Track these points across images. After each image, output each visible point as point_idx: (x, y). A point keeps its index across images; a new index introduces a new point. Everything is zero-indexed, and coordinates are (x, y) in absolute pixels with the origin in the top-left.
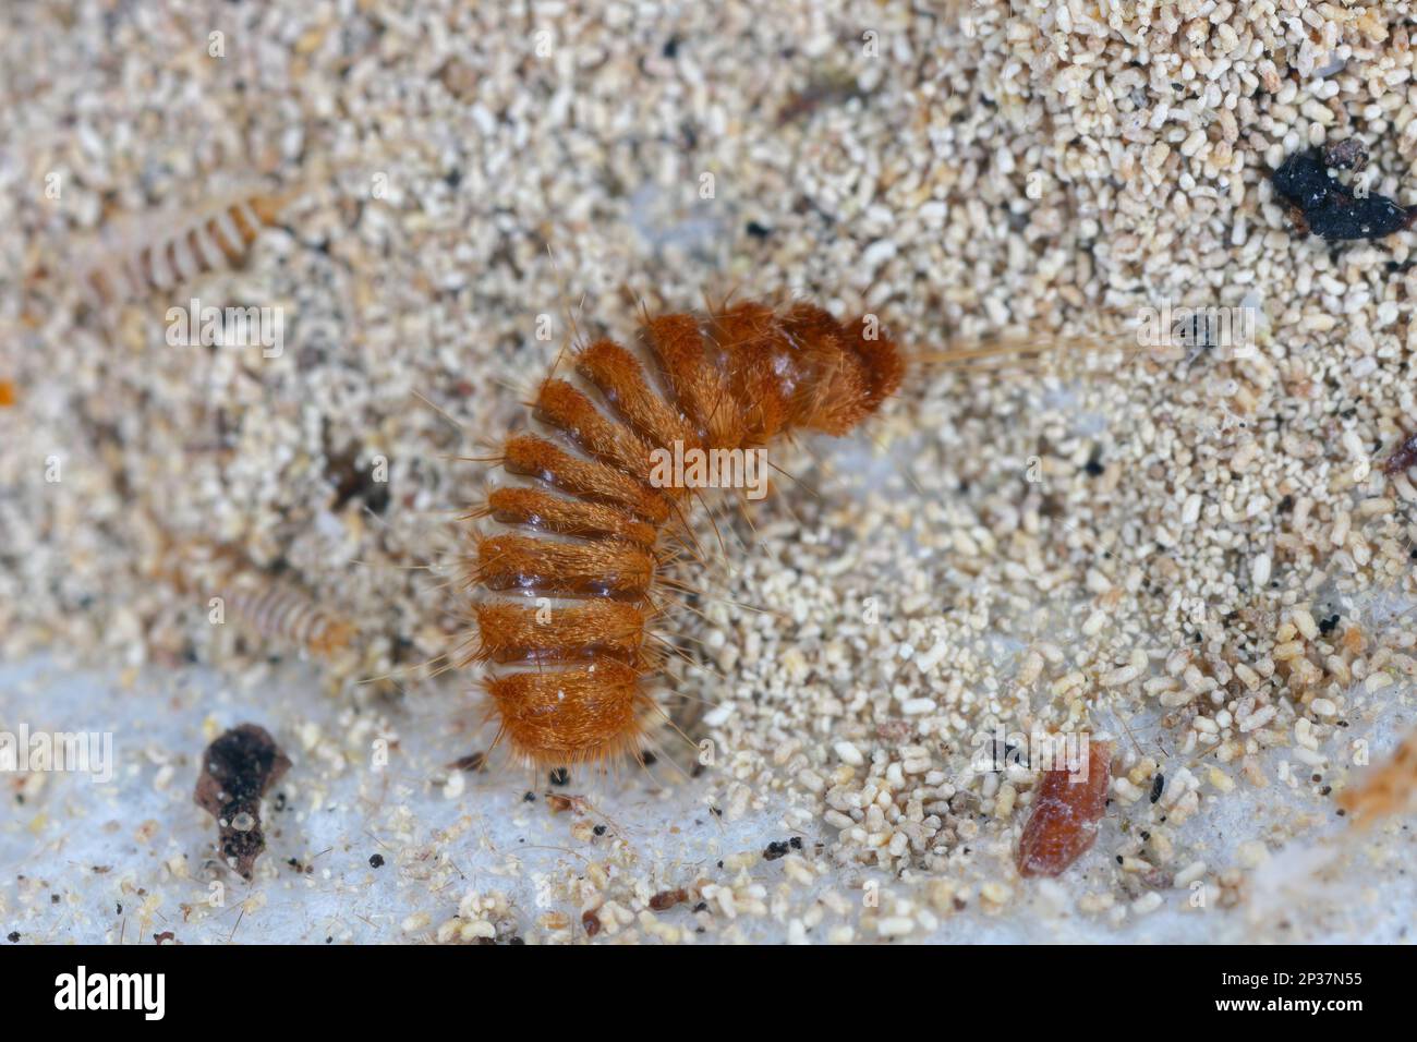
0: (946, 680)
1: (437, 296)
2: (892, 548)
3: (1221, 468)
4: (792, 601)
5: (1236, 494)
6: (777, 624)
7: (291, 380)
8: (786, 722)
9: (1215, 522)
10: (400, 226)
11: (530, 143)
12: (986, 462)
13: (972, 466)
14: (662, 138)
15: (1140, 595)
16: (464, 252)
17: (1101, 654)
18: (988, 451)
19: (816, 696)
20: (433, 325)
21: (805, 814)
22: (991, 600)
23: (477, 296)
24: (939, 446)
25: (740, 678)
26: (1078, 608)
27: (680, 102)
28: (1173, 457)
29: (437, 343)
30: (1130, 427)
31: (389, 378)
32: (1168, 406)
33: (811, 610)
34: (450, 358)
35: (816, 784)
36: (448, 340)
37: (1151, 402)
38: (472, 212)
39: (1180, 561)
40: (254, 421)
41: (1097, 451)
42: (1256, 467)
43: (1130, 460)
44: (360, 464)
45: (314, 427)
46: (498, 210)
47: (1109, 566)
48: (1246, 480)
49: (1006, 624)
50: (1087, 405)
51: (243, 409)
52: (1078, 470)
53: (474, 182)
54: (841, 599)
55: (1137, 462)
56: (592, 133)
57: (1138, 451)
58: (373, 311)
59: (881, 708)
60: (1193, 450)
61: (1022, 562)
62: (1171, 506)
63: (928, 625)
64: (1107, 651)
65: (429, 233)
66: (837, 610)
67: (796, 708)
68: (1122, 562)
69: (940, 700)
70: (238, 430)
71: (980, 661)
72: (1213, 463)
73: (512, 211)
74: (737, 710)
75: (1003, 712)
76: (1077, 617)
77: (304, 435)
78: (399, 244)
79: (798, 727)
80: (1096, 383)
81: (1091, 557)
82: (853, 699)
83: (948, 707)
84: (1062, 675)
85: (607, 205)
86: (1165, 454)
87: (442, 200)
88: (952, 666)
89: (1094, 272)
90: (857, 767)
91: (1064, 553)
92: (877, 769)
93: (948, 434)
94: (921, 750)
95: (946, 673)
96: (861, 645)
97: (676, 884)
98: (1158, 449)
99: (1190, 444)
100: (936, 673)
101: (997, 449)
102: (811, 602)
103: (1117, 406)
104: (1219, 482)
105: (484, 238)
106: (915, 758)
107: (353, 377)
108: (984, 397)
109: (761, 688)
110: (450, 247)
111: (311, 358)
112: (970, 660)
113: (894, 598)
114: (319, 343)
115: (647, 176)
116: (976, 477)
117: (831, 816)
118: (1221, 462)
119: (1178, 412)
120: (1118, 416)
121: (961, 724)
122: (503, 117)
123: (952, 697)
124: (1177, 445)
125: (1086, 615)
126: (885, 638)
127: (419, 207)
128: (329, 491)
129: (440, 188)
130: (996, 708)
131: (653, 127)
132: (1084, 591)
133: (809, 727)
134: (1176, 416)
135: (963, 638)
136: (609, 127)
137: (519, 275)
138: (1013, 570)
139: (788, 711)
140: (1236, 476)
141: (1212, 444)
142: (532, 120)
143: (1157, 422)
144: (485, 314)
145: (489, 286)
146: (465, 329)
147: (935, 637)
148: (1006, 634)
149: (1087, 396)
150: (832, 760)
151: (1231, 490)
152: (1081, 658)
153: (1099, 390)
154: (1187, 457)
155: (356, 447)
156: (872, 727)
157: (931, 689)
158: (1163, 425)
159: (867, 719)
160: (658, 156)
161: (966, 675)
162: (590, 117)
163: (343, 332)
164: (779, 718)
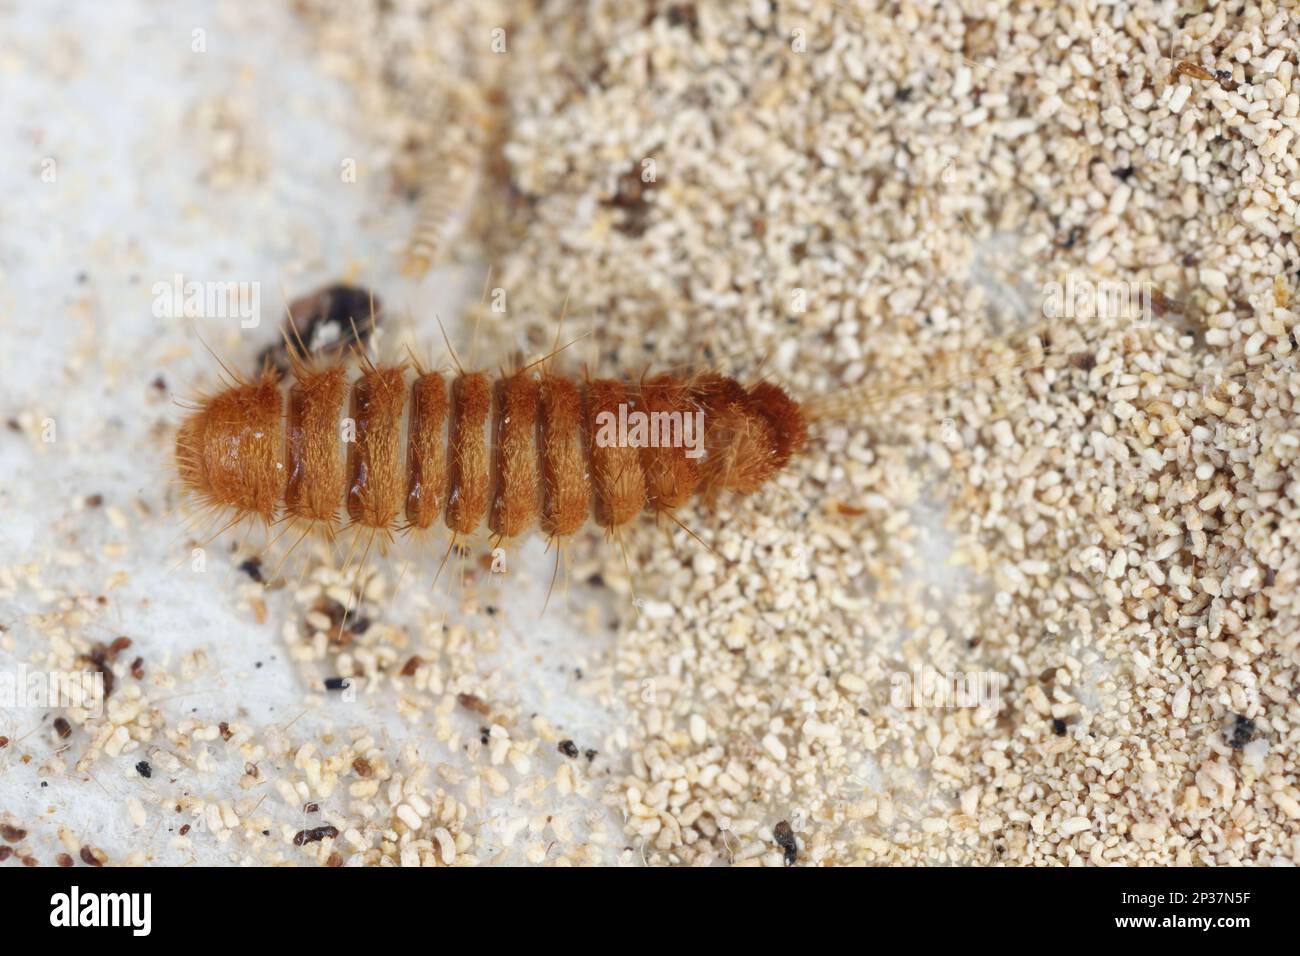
0: (813, 752)
1: (811, 154)
2: (886, 629)
3: (1126, 820)
4: (786, 588)
5: (1115, 846)
6: (760, 591)
7: (671, 97)
8: (690, 662)
9: (1083, 848)
10: (840, 84)
11: (973, 129)
12: (1003, 644)
13: (993, 635)
14: (1055, 220)
15: (984, 838)
16: (856, 147)
17: (915, 849)
18: (1013, 639)
19: (727, 667)
20: (789, 166)
21: (623, 740)
22: (896, 736)
23: (834, 182)
24: (990, 600)
25: (697, 602)
26: (940, 804)
27: (1090, 212)
28: (1110, 778)
29: (778, 181)
30: (1108, 729)
31: (726, 165)
32: (1143, 744)
33: (792, 607)
34: (775, 199)
35: (655, 727)
36: (786, 187)
37: (1139, 730)
38: (889, 129)
39: (1031, 847)
40: (619, 95)
41: (1073, 719)
42: (1146, 846)
43: (1084, 748)
44: (649, 196)
45: (650, 140)
46: (906, 147)
47: (991, 798)
48: (1131, 845)
49: (886, 760)
50: (1100, 685)
51: (622, 81)
52: (1051, 716)
53: (913, 113)
54: (816, 625)
55: (1087, 755)
56: (1018, 168)
57: (1095, 751)
58: (766, 115)
59: (754, 720)
60: (1125, 789)
61: (944, 734)
62: (1068, 807)
63: (841, 706)
64: (921, 851)
65: (852, 110)
66: (806, 626)
67: (706, 660)
68: (1000, 805)
69: (793, 759)
70: (604, 88)
71: (844, 766)
72: (1125, 811)
73: (912, 156)
74: (671, 619)
75: (817, 813)
76: (931, 808)
77: (639, 139)
78: (829, 92)
79: (693, 673)
80: (1122, 679)
81: (989, 779)
82: (744, 694)
83: (792, 771)
84: (877, 835)
85: (977, 219)
86: (1106, 771)
87: (881, 99)
88: (825, 748)
89: (1199, 613)
90: (694, 743)
91: (976, 759)
92: (701, 759)
93: (1003, 600)
94: (743, 776)
95: (816, 747)
96: (794, 666)
97: (491, 699)
98: (1107, 762)
99: (1127, 783)
100: (810, 742)
101: (1020, 644)
102: (798, 604)
103: (1116, 708)
104: (1115, 826)
105: (879, 151)
106: (733, 779)
107: (707, 139)
108: (1050, 605)
109: (701, 622)
110: (853, 133)
111: (699, 98)
112: (838, 758)
113: (846, 663)
114: (714, 95)
115: (1020, 232)
116: (989, 644)
117: (636, 758)
118: (1130, 817)
119: (1145, 754)
120: (1111, 714)
121: (786, 788)
122: (976, 93)
123: (800, 767)
124: (1120, 774)
125: (939, 814)
126: (809, 682)
127: (863, 88)
128: (612, 189)
129: (889, 90)
130: (816, 806)
131: (1057, 208)
132: (958, 795)
133: (699, 682)
134: (1140, 755)
135: (851, 739)
136: (1031, 175)
137: (873, 198)
138: (934, 732)
139: (699, 657)
140: (1128, 836)
141: (1139, 799)
142: (991, 116)
143: (1126, 745)
144: (827, 197)
145: (848, 184)
146: (804, 192)
147: (836, 719)
148: (880, 768)
149: (1108, 680)
150: (683, 721)
151: (1115, 840)
152: (901, 837)
153: (1119, 685)
154: (1115, 788)
155: (660, 183)
156: (733, 726)
157: (796, 746)
158: (1127, 751)
159: (737, 718)
160: (1040, 229)
161: (825, 764)
162: (1028, 157)
163: (736, 105)
164: (689, 653)
